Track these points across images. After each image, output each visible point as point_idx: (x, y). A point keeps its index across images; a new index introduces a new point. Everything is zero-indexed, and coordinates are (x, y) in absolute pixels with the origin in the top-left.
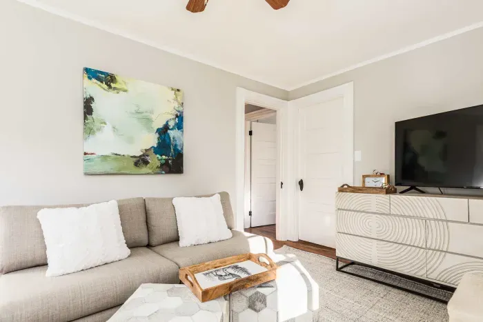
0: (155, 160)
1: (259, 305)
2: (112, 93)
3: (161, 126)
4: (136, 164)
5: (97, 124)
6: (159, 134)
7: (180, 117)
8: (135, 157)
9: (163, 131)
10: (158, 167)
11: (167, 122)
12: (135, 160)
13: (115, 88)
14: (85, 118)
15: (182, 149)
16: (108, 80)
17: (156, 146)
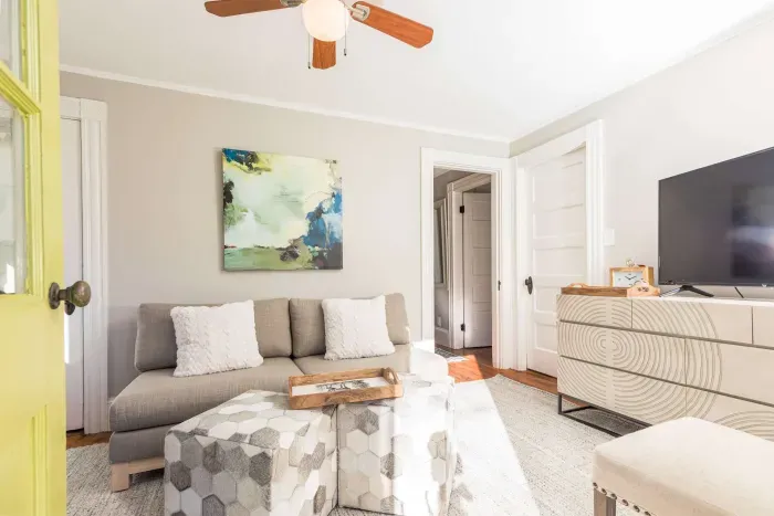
0: (306, 253)
1: (369, 426)
2: (253, 175)
3: (313, 209)
4: (283, 258)
5: (238, 213)
6: (312, 220)
7: (337, 197)
8: (281, 249)
9: (316, 216)
10: (309, 261)
11: (321, 204)
12: (281, 252)
13: (257, 169)
14: (225, 206)
15: (341, 238)
16: (248, 159)
17: (306, 235)
